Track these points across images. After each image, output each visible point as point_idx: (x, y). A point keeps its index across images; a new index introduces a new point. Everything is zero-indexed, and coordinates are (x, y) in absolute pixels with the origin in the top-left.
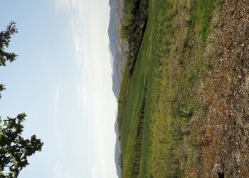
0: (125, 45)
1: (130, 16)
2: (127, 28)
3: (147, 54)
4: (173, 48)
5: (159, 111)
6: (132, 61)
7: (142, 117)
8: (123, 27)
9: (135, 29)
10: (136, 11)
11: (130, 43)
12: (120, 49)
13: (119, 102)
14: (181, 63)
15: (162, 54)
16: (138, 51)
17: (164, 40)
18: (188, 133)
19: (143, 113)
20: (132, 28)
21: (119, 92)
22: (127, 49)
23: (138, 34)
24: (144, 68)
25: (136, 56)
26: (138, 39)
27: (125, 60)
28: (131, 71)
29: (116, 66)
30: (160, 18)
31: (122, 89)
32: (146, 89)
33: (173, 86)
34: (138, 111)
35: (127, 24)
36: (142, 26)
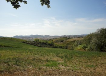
0: (33, 40)
1: (42, 42)
2: (38, 41)
3: (30, 47)
5: (13, 53)
6: (27, 42)
7: (5, 47)
8: (39, 39)
9: (38, 43)
11: (34, 42)
12: (31, 38)
13: (12, 38)
16: (31, 44)
17: (38, 53)
19: (7, 47)
20: (38, 42)
21: (16, 38)
22: (31, 41)
23: (36, 44)
24: (25, 46)
25: (29, 44)
26: (35, 44)
27: (27, 40)
28: (24, 42)
29: (25, 37)
31: (17, 39)
32: (17, 47)
34: (8, 45)
35: (39, 40)
36: (39, 45)
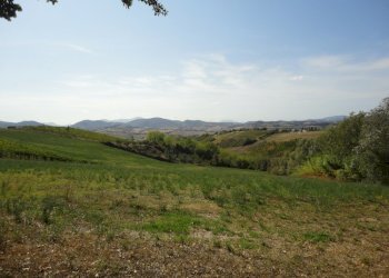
0: (142, 136)
1: (174, 143)
2: (161, 139)
3: (131, 163)
4: (137, 193)
5: (54, 180)
6: (123, 145)
7: (45, 158)
8: (163, 135)
9: (159, 149)
10: (179, 149)
11: (144, 143)
12: (137, 131)
13: (68, 128)
14: (119, 204)
15: (129, 180)
16: (133, 152)
18: (18, 220)
19: (52, 159)
20: (161, 145)
21: (82, 128)
22: (138, 139)
23: (154, 152)
24: (113, 159)
25: (129, 150)
26: (149, 153)
27: (123, 137)
28: (109, 144)
29: (116, 125)
30: (170, 177)
31: (86, 132)
32: (85, 162)
33: (87, 196)
34: (54, 152)
35: (165, 139)
36: (163, 156)
